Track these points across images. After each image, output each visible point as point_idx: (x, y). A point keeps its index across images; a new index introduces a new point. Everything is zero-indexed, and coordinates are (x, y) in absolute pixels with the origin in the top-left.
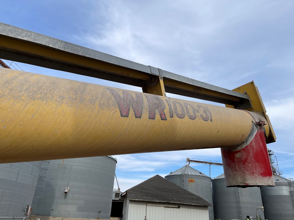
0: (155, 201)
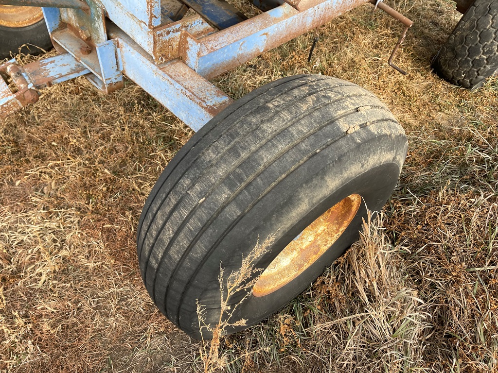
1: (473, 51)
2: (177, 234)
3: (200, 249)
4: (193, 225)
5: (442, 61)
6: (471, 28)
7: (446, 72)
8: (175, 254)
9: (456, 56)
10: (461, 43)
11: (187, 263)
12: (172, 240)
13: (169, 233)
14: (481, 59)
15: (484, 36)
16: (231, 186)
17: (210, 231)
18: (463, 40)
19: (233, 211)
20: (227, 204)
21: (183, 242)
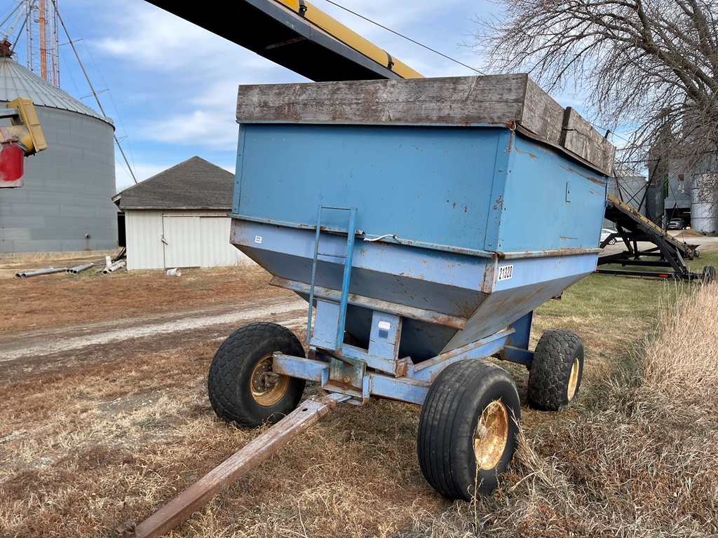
0: (178, 208)
1: (546, 385)
2: (444, 404)
3: (455, 405)
4: (450, 398)
5: (531, 397)
6: (538, 372)
7: (537, 403)
8: (445, 412)
9: (538, 390)
10: (536, 382)
11: (451, 412)
12: (443, 407)
13: (441, 405)
14: (553, 388)
15: (547, 374)
16: (459, 382)
17: (456, 397)
18: (537, 380)
19: (463, 389)
20: (459, 387)
21: (448, 405)
